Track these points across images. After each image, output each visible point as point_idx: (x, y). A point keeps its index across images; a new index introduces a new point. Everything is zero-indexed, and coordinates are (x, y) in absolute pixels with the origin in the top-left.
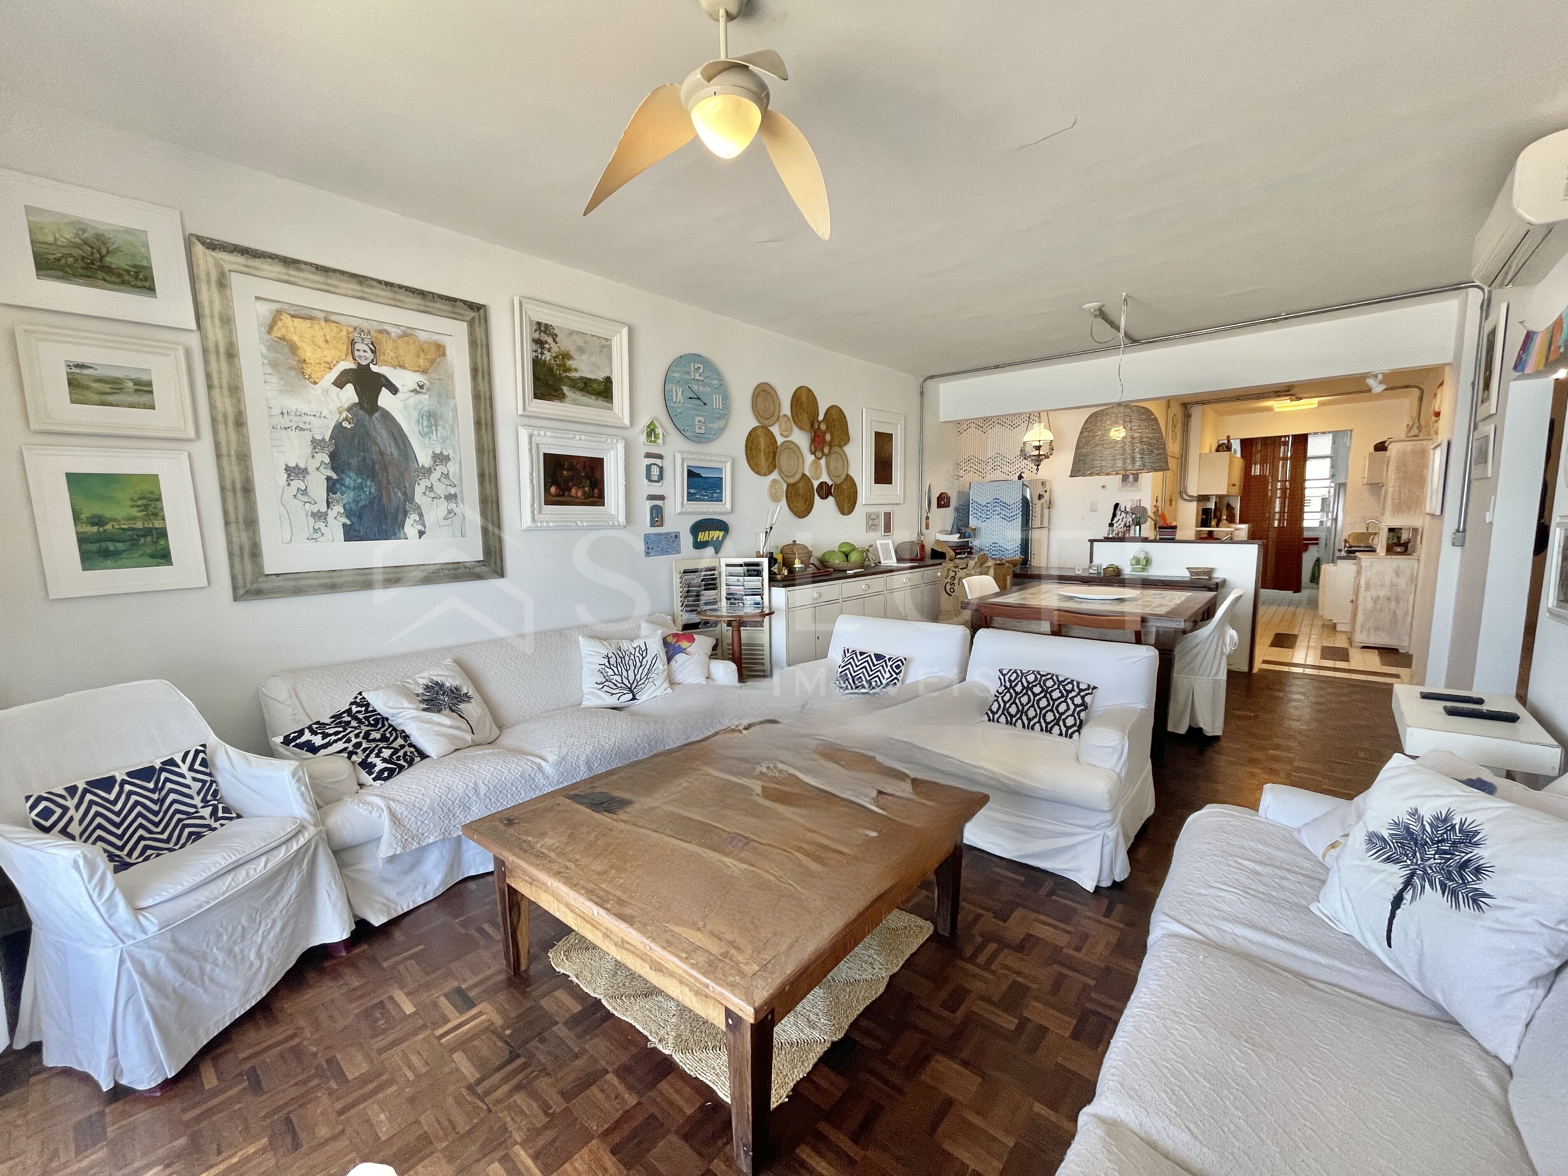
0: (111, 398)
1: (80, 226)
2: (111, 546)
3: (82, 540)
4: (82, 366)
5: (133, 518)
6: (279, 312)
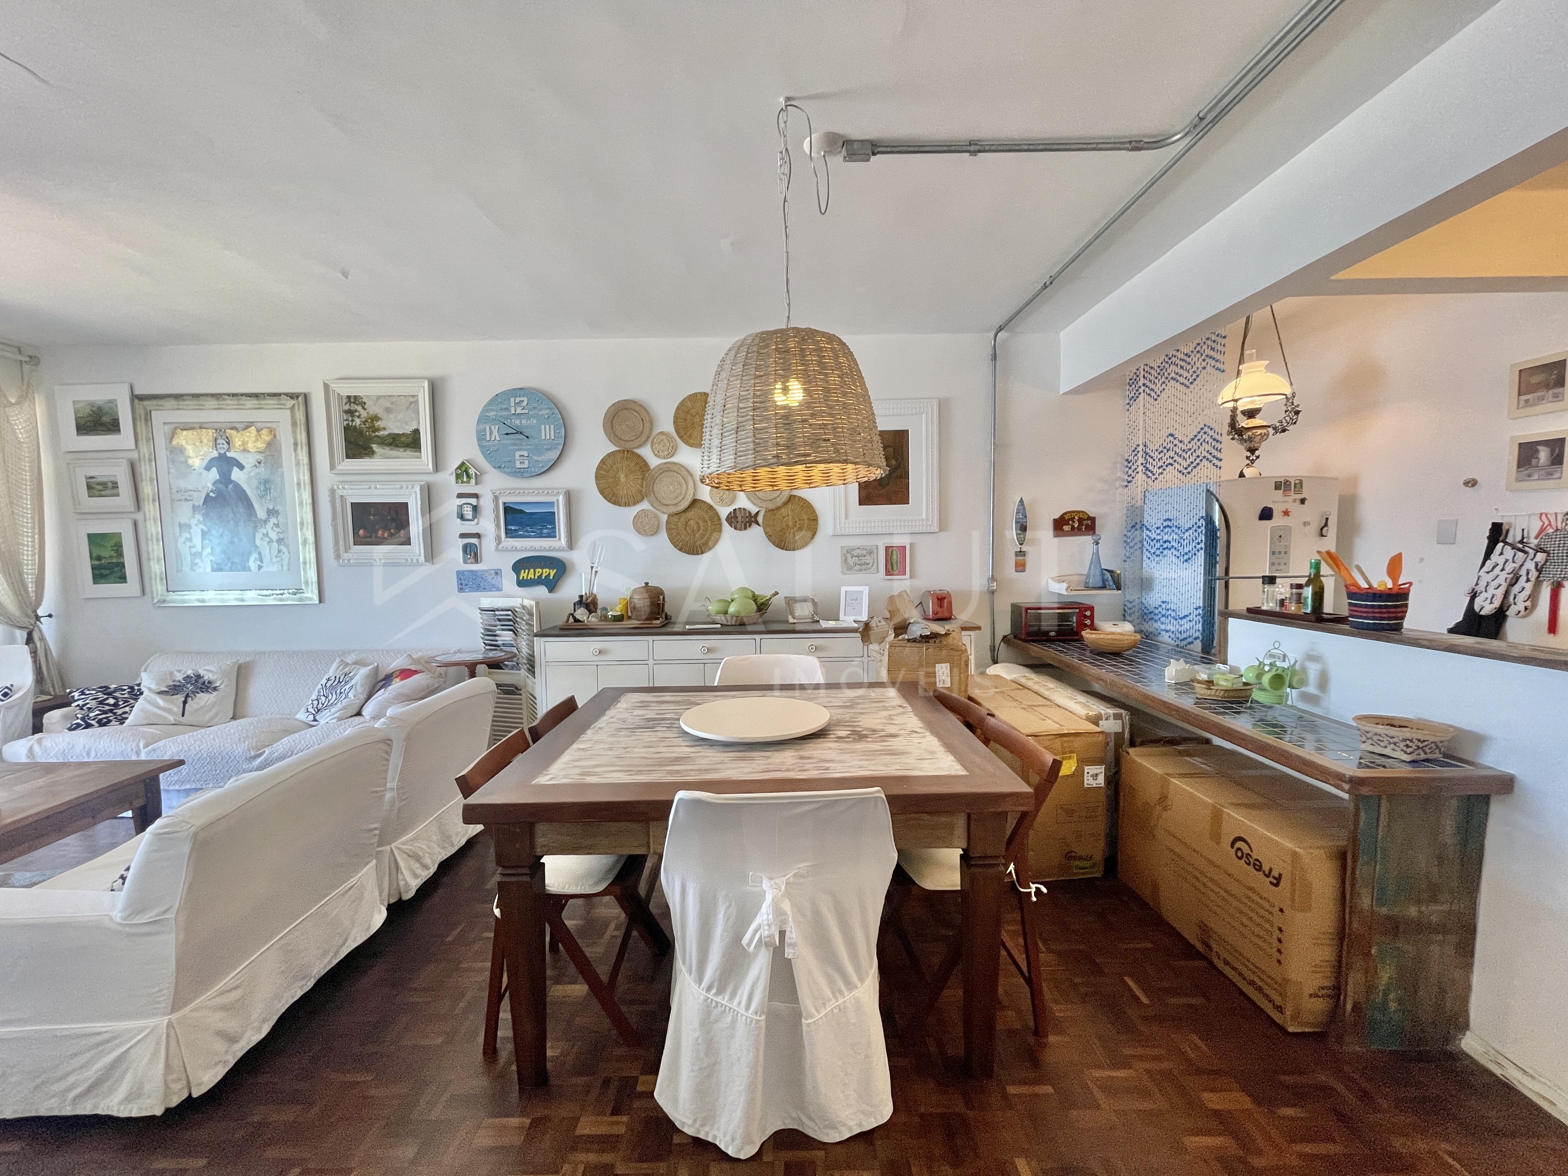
0: (103, 493)
1: (91, 404)
2: (104, 572)
3: (94, 568)
4: (91, 478)
5: (112, 557)
6: (176, 429)
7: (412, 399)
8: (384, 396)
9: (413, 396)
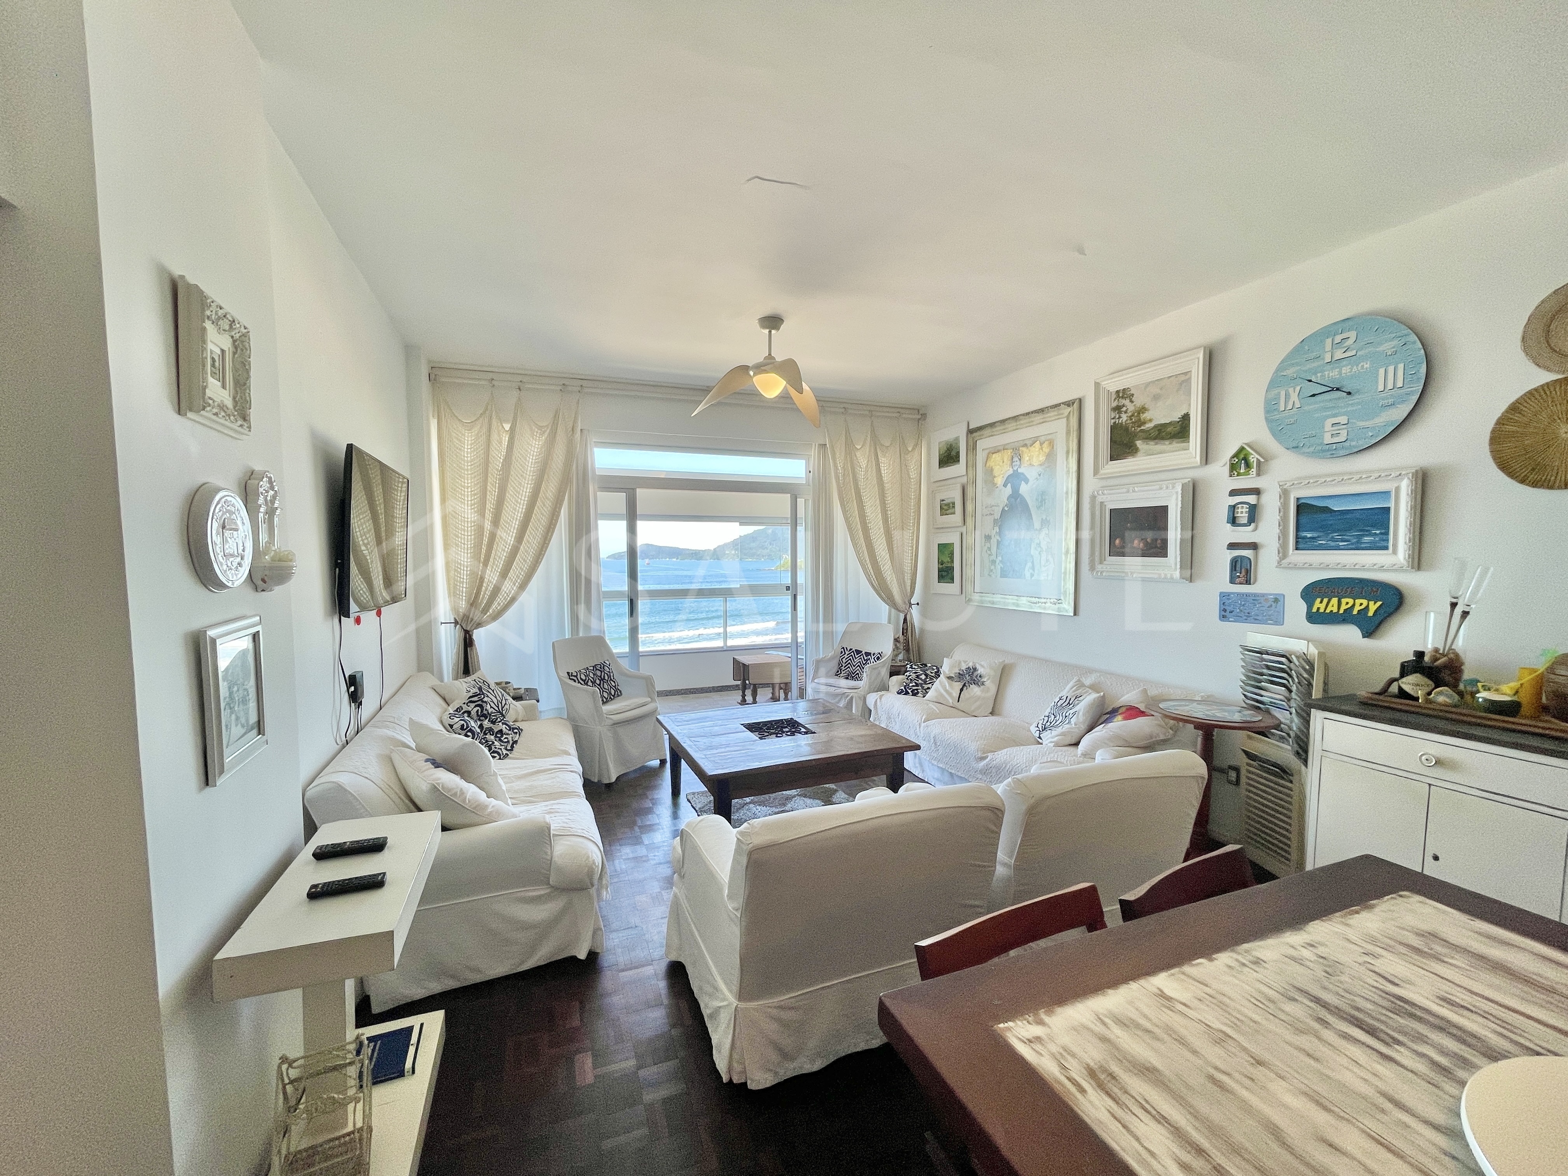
0: (947, 512)
1: (947, 443)
2: (943, 574)
3: (939, 571)
4: (943, 500)
5: (948, 562)
6: (989, 453)
7: (1183, 378)
8: (1153, 382)
9: (1186, 374)
